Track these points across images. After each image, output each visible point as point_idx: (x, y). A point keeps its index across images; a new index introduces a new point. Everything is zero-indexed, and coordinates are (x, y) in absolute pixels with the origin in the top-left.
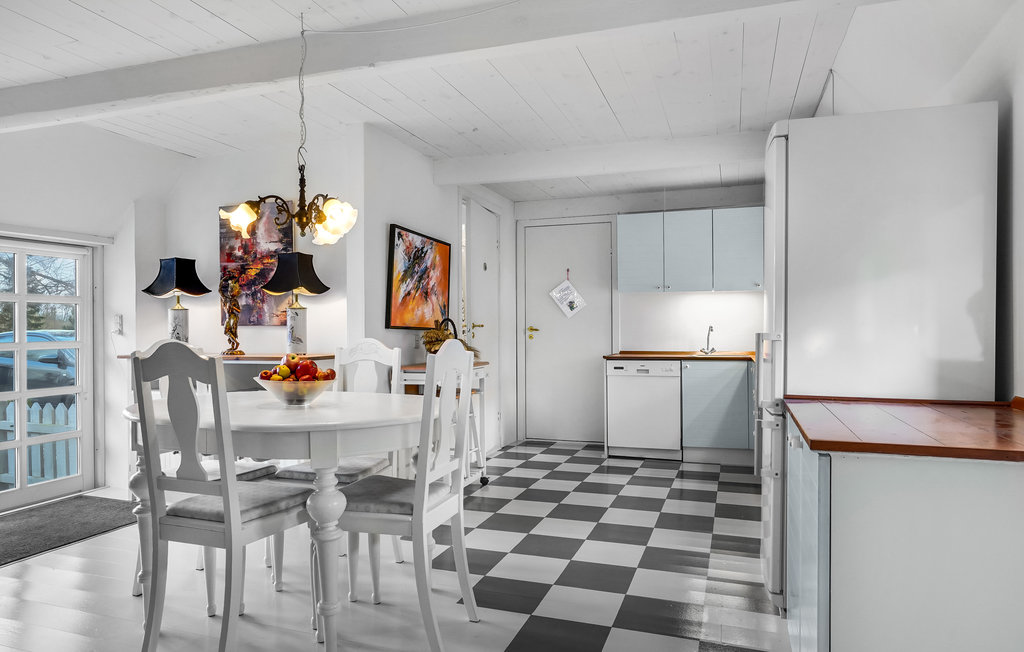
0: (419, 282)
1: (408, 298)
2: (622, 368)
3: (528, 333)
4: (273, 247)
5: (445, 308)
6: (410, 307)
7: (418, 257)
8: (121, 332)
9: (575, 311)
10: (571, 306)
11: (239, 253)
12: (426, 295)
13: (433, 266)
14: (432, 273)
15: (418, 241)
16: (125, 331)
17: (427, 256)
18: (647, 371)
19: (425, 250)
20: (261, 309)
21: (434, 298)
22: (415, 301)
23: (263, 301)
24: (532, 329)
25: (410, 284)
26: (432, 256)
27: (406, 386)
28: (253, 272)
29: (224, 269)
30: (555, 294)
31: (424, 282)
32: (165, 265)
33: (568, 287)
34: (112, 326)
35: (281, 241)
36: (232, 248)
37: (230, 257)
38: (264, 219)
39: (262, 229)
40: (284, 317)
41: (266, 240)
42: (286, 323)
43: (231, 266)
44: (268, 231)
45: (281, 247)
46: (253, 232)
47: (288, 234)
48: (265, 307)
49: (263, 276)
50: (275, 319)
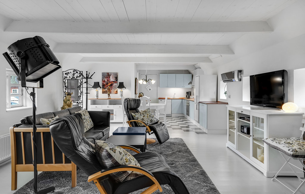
2: (162, 101)
4: (114, 80)
23: (111, 89)
28: (109, 84)
29: (103, 84)
30: (147, 87)
32: (95, 83)
33: (149, 86)
35: (115, 79)
36: (105, 80)
37: (104, 81)
38: (112, 75)
39: (111, 77)
40: (116, 92)
41: (112, 79)
42: (117, 93)
43: (105, 83)
44: (113, 77)
45: (115, 80)
46: (109, 77)
47: (116, 78)
48: (112, 90)
49: (111, 85)
50: (114, 93)
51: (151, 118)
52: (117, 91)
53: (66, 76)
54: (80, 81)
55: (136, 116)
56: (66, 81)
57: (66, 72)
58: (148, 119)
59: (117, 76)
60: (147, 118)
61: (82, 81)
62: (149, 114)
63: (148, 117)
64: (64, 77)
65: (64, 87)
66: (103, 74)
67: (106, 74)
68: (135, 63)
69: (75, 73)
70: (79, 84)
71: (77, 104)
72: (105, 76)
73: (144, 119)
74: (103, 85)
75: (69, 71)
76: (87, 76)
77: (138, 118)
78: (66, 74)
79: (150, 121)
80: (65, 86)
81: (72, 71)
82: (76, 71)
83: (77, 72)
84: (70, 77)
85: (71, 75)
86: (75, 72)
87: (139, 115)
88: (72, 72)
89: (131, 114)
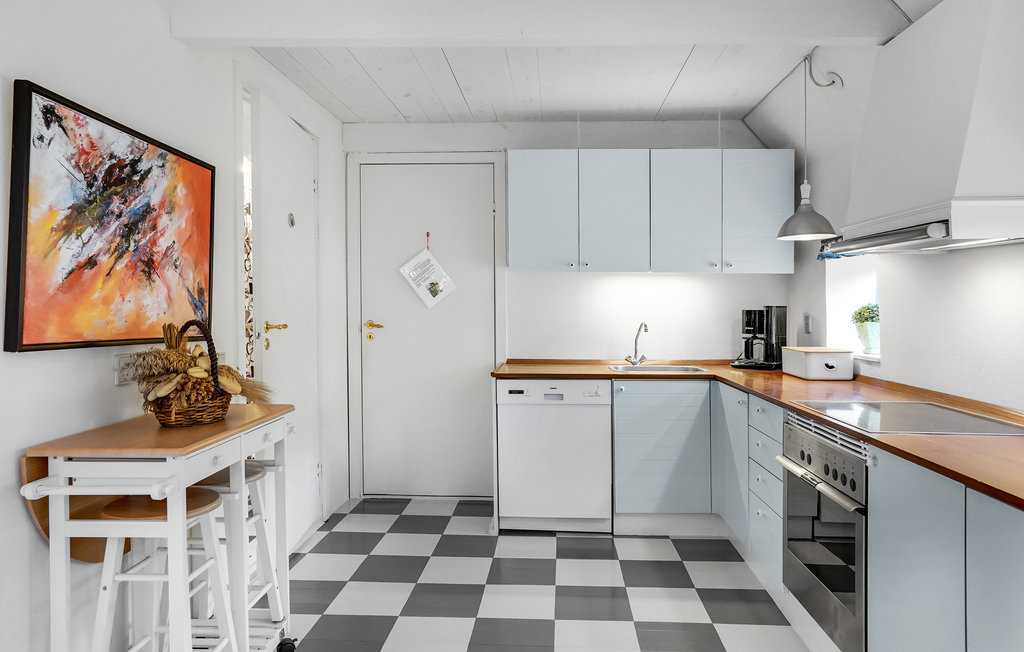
0: (126, 236)
1: (88, 273)
2: (521, 392)
3: (366, 331)
5: (203, 296)
6: (97, 294)
7: (120, 181)
9: (440, 296)
10: (434, 290)
12: (149, 267)
13: (168, 205)
14: (164, 221)
15: (120, 145)
17: (149, 183)
18: (561, 397)
19: (143, 166)
21: (171, 274)
22: (112, 282)
24: (372, 325)
25: (96, 241)
26: (160, 184)
27: (72, 498)
30: (407, 270)
31: (142, 239)
33: (429, 261)
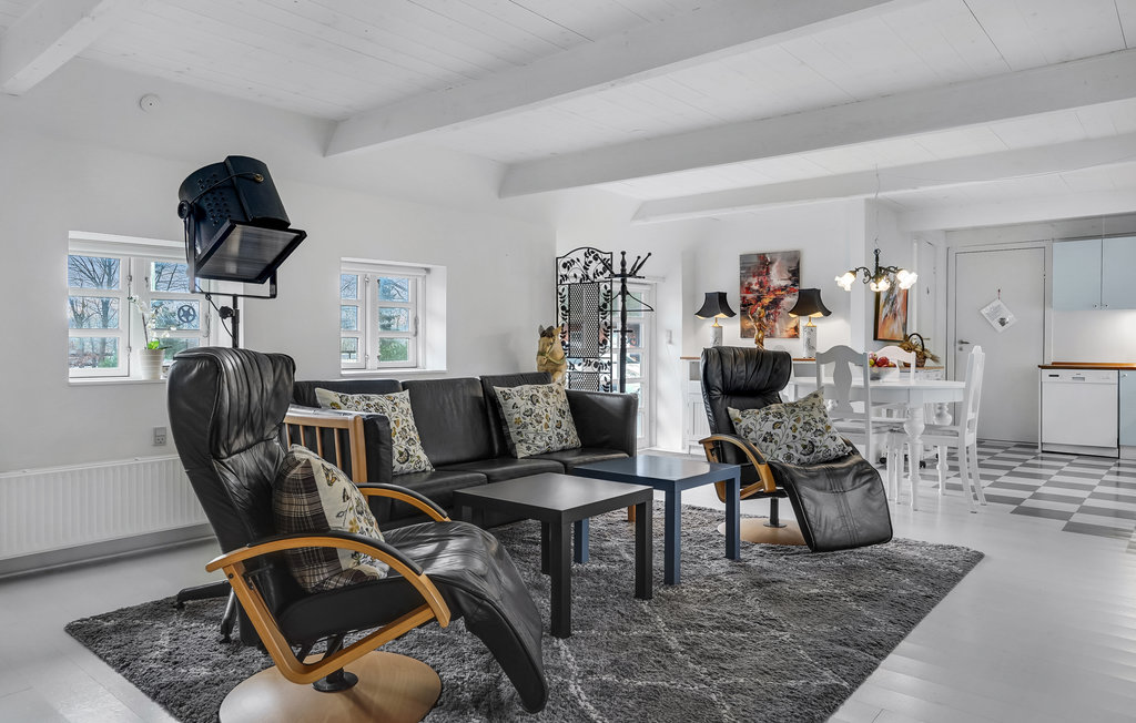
1: (887, 317)
2: (1058, 376)
3: (958, 346)
4: (783, 283)
5: (905, 325)
6: (888, 325)
8: (670, 342)
9: (1007, 326)
10: (1002, 322)
11: (756, 287)
12: (895, 316)
14: (898, 299)
16: (673, 340)
18: (1083, 379)
20: (773, 327)
21: (899, 317)
22: (890, 320)
23: (775, 321)
24: (962, 342)
25: (887, 308)
28: (766, 301)
29: (744, 298)
30: (985, 311)
31: (894, 306)
32: (709, 296)
33: (1000, 305)
34: (664, 339)
35: (790, 279)
36: (750, 284)
37: (748, 290)
38: (777, 264)
39: (774, 270)
40: (792, 332)
41: (777, 279)
42: (796, 336)
43: (749, 296)
44: (780, 272)
45: (790, 283)
46: (768, 273)
47: (795, 274)
48: (777, 325)
49: (776, 303)
50: (785, 334)
51: (809, 436)
52: (796, 329)
53: (563, 271)
54: (606, 287)
55: (744, 423)
56: (566, 290)
57: (565, 260)
58: (795, 437)
59: (798, 264)
60: (791, 433)
61: (609, 288)
62: (807, 418)
63: (794, 429)
64: (560, 278)
65: (560, 311)
66: (744, 259)
67: (756, 260)
68: (867, 200)
69: (590, 262)
70: (602, 301)
71: (596, 370)
72: (750, 268)
73: (776, 438)
74: (745, 305)
75: (573, 256)
76: (623, 270)
77: (748, 431)
78: (565, 265)
79: (805, 447)
80: (563, 308)
81: (580, 255)
82: (593, 252)
83: (596, 258)
84: (575, 276)
85: (577, 270)
86: (591, 258)
87: (759, 416)
88: (582, 259)
89: (727, 411)
